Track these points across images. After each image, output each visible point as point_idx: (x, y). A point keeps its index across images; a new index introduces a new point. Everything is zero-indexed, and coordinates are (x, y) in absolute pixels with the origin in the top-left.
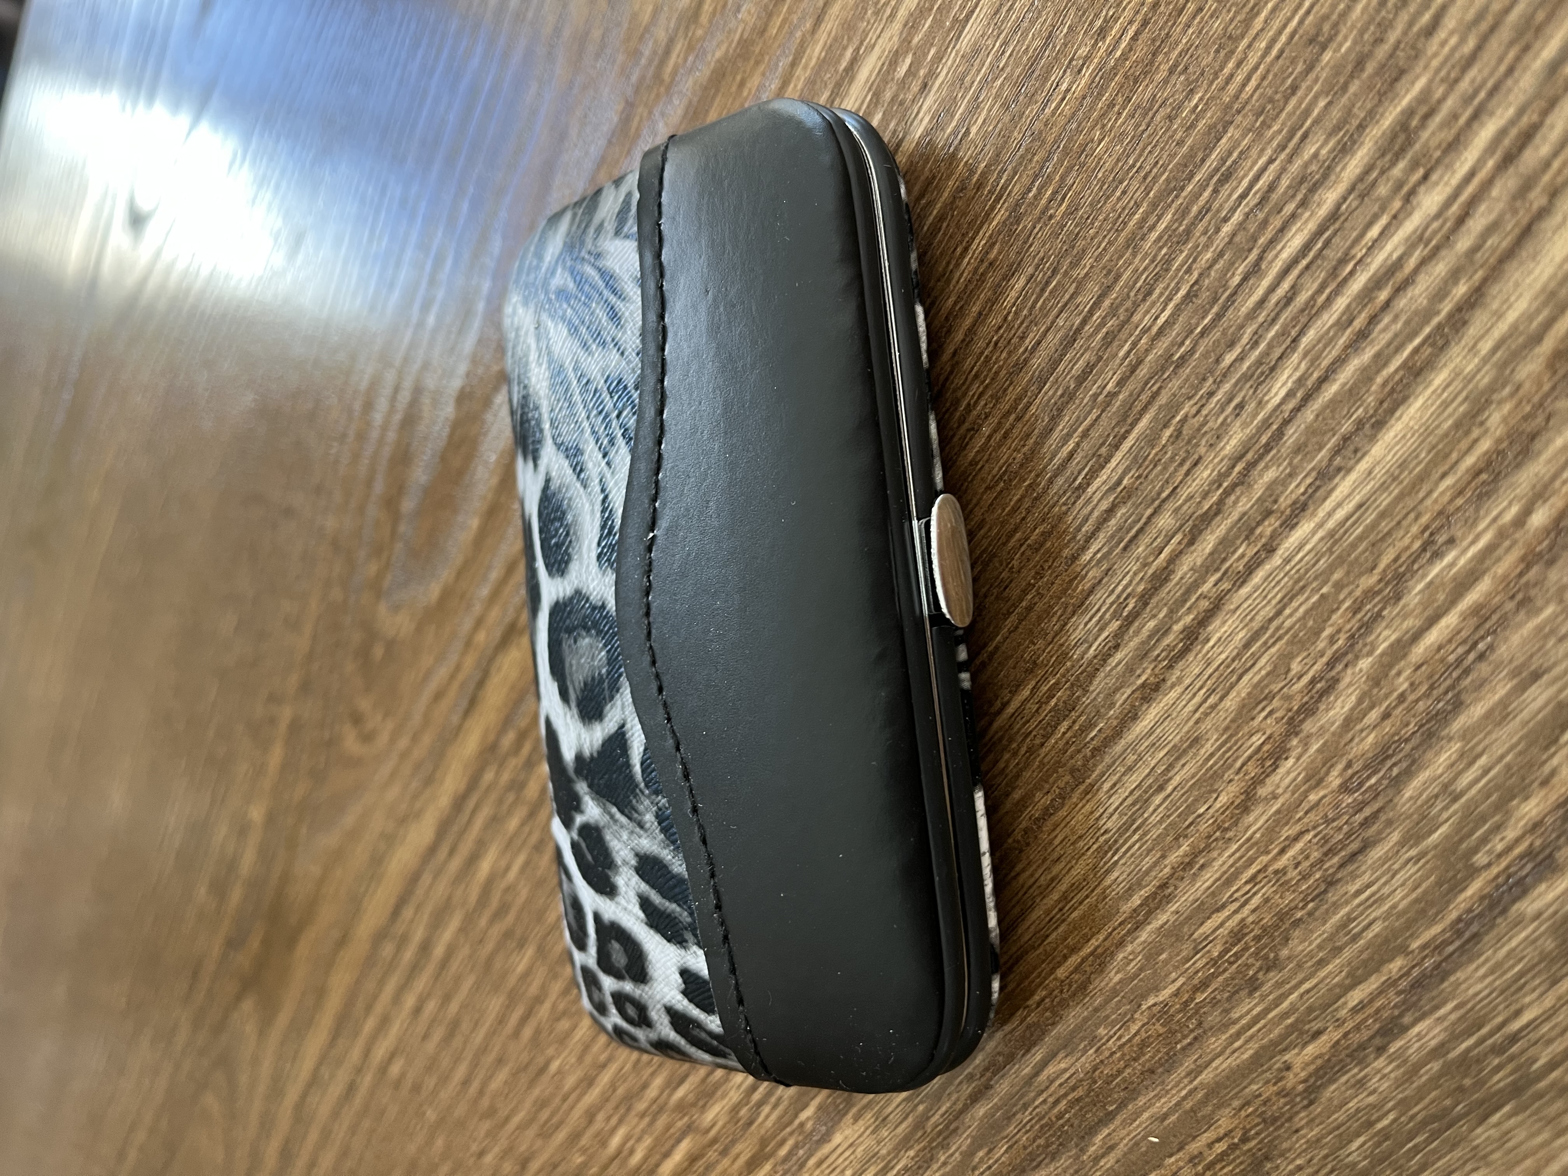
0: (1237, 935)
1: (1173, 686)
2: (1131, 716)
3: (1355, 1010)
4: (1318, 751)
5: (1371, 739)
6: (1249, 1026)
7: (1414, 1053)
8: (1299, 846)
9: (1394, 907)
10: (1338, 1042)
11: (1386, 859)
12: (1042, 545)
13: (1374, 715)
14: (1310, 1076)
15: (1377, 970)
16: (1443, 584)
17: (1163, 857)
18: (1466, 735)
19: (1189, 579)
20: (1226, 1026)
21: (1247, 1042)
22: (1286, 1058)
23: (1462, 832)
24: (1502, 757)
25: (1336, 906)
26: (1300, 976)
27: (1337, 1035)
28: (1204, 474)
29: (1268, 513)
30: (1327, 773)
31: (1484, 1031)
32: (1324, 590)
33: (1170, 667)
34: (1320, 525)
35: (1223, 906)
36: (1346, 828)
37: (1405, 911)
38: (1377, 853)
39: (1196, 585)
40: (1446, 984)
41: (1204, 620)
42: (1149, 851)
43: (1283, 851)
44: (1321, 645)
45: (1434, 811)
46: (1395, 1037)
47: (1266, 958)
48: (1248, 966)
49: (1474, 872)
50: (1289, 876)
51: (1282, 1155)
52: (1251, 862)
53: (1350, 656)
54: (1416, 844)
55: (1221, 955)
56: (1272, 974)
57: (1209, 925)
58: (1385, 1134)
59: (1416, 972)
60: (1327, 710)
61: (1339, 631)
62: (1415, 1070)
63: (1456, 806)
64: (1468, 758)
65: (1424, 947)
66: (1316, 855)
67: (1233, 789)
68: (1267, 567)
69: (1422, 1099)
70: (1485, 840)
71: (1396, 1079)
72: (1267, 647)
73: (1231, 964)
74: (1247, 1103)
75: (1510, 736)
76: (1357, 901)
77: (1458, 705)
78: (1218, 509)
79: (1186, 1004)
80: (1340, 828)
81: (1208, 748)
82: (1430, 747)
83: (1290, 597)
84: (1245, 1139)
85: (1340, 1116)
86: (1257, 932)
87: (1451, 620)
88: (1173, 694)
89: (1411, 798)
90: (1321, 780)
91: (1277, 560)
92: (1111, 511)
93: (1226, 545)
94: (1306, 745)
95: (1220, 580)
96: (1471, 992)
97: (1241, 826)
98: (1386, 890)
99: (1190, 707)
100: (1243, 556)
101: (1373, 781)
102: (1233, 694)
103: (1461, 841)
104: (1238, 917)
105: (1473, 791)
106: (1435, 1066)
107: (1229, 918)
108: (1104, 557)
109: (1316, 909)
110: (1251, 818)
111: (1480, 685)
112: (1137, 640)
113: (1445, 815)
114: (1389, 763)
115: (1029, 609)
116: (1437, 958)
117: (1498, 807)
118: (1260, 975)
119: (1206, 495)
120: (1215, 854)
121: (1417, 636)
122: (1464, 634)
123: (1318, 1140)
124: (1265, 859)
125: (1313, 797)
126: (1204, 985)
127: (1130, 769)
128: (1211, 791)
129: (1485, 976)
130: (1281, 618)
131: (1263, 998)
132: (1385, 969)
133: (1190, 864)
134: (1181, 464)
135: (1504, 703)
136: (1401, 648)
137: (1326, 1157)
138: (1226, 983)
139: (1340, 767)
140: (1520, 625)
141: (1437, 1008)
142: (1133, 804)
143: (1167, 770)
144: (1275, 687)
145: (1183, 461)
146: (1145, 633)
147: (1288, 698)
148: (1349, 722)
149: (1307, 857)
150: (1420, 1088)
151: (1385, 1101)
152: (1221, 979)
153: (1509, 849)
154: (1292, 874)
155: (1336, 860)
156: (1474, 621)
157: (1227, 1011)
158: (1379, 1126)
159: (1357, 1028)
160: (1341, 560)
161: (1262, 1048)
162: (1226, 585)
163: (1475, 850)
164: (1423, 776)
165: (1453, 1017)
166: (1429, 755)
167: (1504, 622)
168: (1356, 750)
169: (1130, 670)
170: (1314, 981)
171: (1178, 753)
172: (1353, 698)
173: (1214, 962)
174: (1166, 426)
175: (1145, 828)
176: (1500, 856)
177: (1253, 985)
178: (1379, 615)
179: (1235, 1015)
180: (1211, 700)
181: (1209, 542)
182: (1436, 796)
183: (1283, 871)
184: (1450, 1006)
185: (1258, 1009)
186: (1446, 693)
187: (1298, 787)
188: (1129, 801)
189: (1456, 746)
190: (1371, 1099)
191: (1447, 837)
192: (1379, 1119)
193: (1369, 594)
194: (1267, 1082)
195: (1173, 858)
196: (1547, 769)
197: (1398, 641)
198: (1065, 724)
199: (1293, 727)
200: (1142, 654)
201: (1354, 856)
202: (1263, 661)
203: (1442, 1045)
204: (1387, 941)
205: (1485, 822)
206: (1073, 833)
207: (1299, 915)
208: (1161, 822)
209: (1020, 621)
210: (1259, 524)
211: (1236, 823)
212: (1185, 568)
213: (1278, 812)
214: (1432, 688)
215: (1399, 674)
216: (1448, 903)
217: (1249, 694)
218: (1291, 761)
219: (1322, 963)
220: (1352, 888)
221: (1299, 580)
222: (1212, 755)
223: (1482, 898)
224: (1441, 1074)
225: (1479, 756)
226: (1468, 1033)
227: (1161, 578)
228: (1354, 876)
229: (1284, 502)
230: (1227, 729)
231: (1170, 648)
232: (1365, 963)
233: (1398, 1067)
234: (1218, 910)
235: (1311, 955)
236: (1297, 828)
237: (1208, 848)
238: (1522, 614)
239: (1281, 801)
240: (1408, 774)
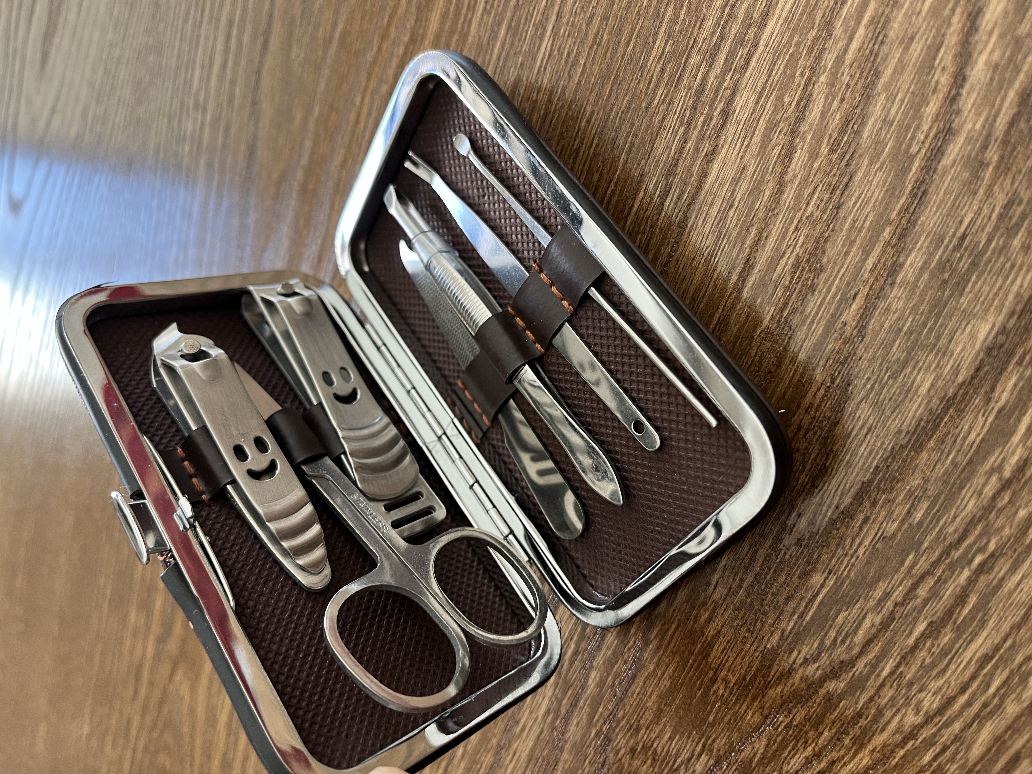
0: (796, 265)
1: (723, 146)
2: (704, 174)
3: (872, 271)
4: (811, 139)
5: (838, 117)
6: (817, 313)
7: (911, 277)
8: (817, 195)
9: (876, 200)
10: (868, 294)
11: (865, 176)
12: (629, 108)
13: (836, 103)
14: (858, 322)
15: (877, 241)
16: (851, 16)
17: (743, 244)
18: (886, 88)
19: (716, 84)
20: (805, 321)
21: (818, 323)
22: (843, 319)
23: (899, 141)
24: (909, 89)
25: (845, 218)
26: (837, 268)
27: (866, 291)
28: (709, 23)
29: (750, 26)
30: (820, 148)
31: (946, 242)
32: (791, 51)
33: (718, 136)
34: (779, 18)
35: (784, 253)
36: (839, 172)
37: (883, 200)
38: (858, 177)
39: (721, 84)
40: (917, 227)
41: (730, 101)
42: (734, 246)
43: (808, 204)
44: (797, 81)
45: (882, 137)
46: (899, 273)
47: (816, 269)
48: (807, 279)
49: (912, 158)
50: (815, 215)
51: (856, 377)
52: (792, 219)
53: (814, 79)
54: (878, 161)
55: (790, 283)
56: (821, 276)
57: (779, 269)
58: (910, 332)
59: (898, 231)
60: (810, 114)
61: (804, 69)
62: (915, 285)
63: (893, 127)
64: (891, 99)
65: (899, 214)
66: (826, 197)
67: (770, 185)
68: (757, 55)
69: (924, 299)
70: (913, 138)
71: (906, 296)
72: (768, 97)
73: (797, 283)
74: (829, 358)
75: (909, 76)
76: (856, 209)
77: (877, 74)
78: (722, 38)
79: (779, 321)
80: (835, 174)
81: (752, 169)
82: (870, 104)
83: (773, 64)
84: (833, 382)
85: (882, 335)
86: (806, 257)
87: (861, 31)
88: (724, 151)
89: (868, 137)
90: (818, 153)
91: (761, 48)
92: (662, 70)
93: (731, 54)
94: (804, 138)
95: (733, 75)
96: (931, 225)
97: (781, 203)
98: (869, 195)
99: (735, 153)
100: (742, 55)
101: (845, 139)
102: (757, 132)
103: (901, 145)
104: (795, 254)
105: (899, 115)
106: (926, 276)
107: (789, 258)
108: (666, 96)
109: (834, 226)
110: (786, 195)
111: (885, 59)
112: (696, 132)
113: (888, 136)
114: (850, 126)
115: (631, 146)
116: (908, 216)
117: (914, 117)
118: (815, 281)
119: (713, 34)
120: (771, 226)
121: (846, 50)
122: (870, 36)
123: (874, 357)
124: (799, 214)
125: (816, 165)
126: (786, 304)
127: (711, 205)
128: (759, 193)
129: (936, 212)
130: (772, 78)
131: (820, 292)
132: (881, 239)
133: (759, 240)
134: (695, 25)
135: (900, 61)
136: (840, 60)
137: (881, 364)
138: (798, 296)
139: (826, 141)
140: (896, 17)
141: (916, 243)
142: (719, 223)
143: (732, 194)
144: (778, 117)
145: (696, 22)
146: (700, 125)
147: (788, 118)
148: (823, 114)
149: (822, 200)
150: (921, 294)
151: (904, 311)
152: (794, 296)
153: (927, 136)
154: (817, 214)
155: (838, 192)
156: (872, 28)
157: (802, 312)
158: (905, 329)
159: (876, 279)
160: (795, 31)
161: (829, 321)
162: (737, 76)
163: (909, 147)
164: (871, 121)
165: (926, 244)
166: (871, 108)
167: (888, 20)
168: (831, 127)
169: (697, 150)
170: (845, 266)
171: (736, 181)
172: (822, 100)
173: (787, 288)
174: (681, 8)
175: (728, 233)
176: (923, 142)
177: (812, 288)
178: (824, 49)
179: (807, 312)
180: (746, 143)
181: (722, 57)
182: (881, 129)
183: (812, 215)
184: (923, 239)
185: (819, 300)
186: (870, 71)
187: (806, 164)
188: (716, 223)
189: (883, 96)
190: (896, 315)
191: (893, 148)
192: (904, 325)
193: (815, 40)
194: (836, 340)
195: (749, 242)
196: (933, 84)
197: (837, 57)
198: (669, 199)
199: (794, 132)
200: (701, 137)
201: (847, 185)
202: (768, 106)
203: (925, 263)
204: (878, 221)
205: (910, 128)
206: (688, 259)
207: (827, 235)
208: (736, 226)
209: (628, 156)
210: (746, 34)
211: (778, 203)
212: (712, 79)
213: (800, 183)
214: (862, 72)
215: (843, 74)
216: (904, 183)
217: (766, 128)
218: (799, 152)
219: (847, 254)
220: (851, 203)
221: (776, 52)
222: (755, 172)
223: (922, 170)
224: (930, 280)
225: (897, 95)
226: (937, 248)
227: (701, 91)
228: (850, 196)
229: (756, 16)
230: (759, 153)
231: (715, 127)
232: (870, 240)
233: (905, 288)
234: (782, 257)
235: (839, 254)
236: (813, 186)
237: (767, 225)
238: (895, 11)
239: (799, 177)
240: (863, 124)
